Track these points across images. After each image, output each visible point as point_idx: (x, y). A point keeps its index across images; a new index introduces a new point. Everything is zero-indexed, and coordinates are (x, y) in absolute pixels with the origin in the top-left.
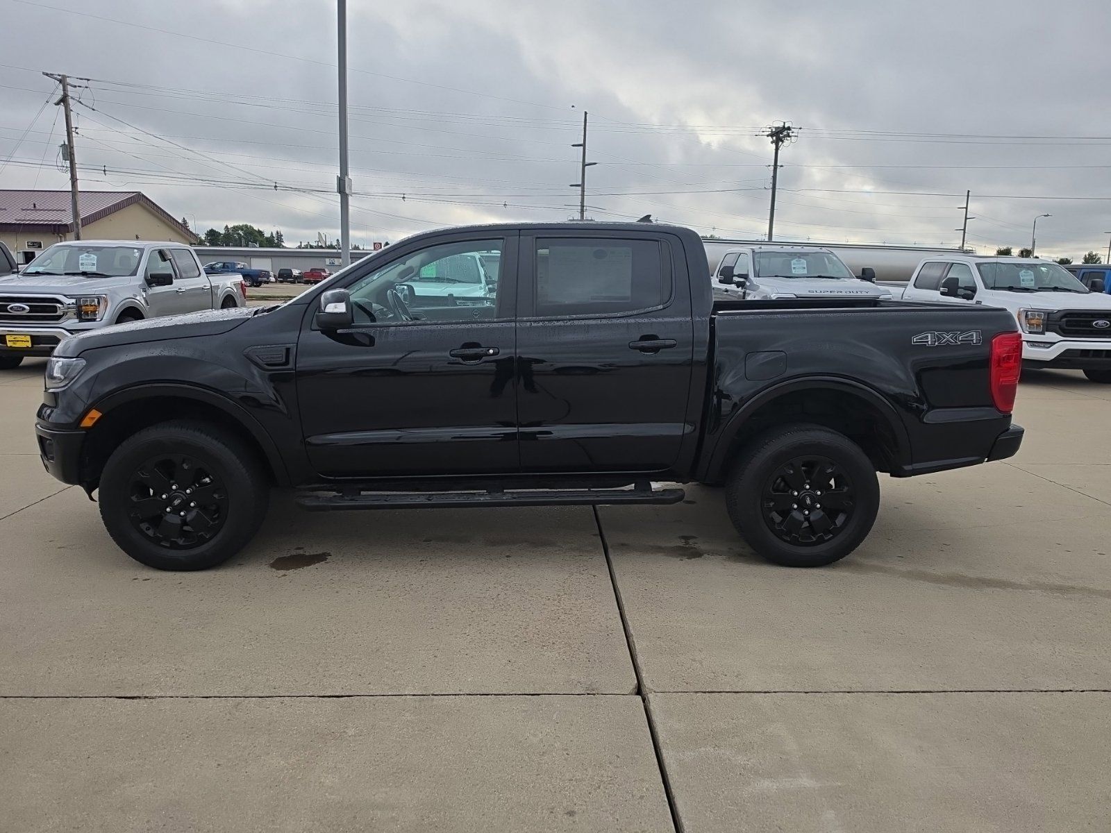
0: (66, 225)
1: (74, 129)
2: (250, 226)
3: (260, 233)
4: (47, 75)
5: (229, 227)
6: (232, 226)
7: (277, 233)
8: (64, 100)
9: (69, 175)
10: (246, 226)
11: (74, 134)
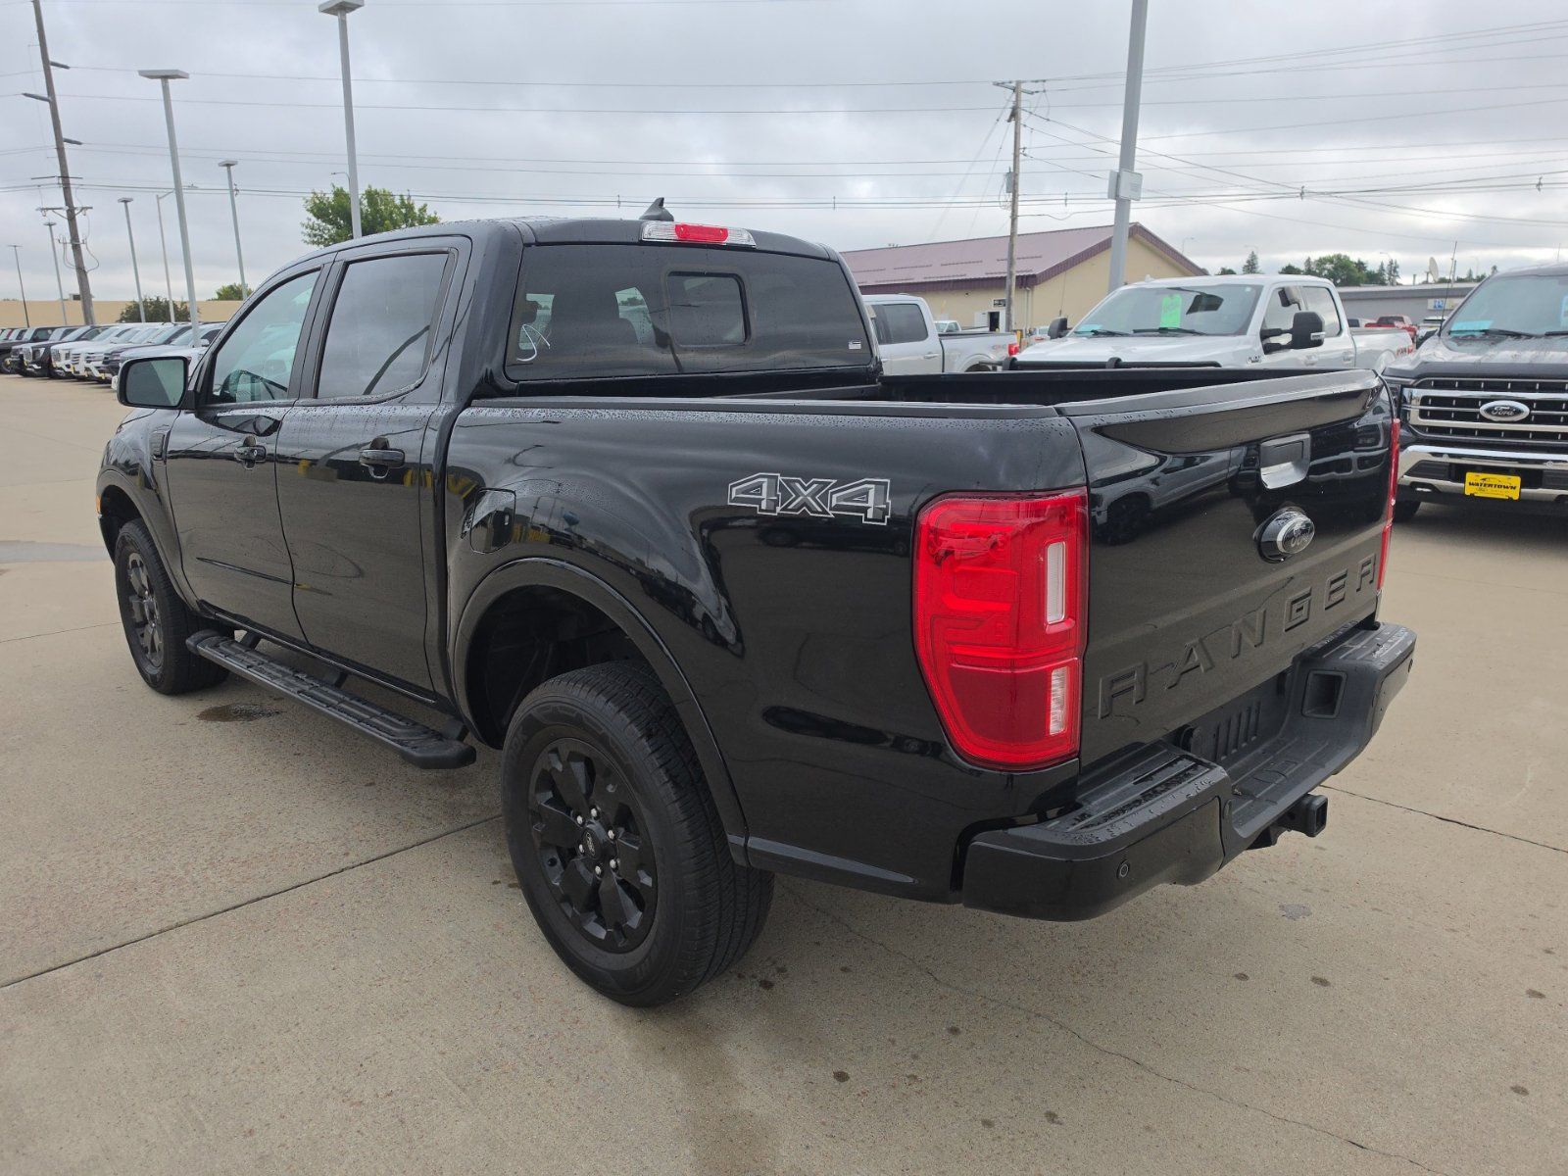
0: (1034, 276)
1: (1021, 151)
2: (1345, 256)
3: (1360, 265)
4: (998, 84)
5: (1312, 260)
6: (1317, 258)
7: (1391, 263)
8: (1014, 115)
9: (1009, 212)
10: (1338, 257)
11: (1021, 157)
